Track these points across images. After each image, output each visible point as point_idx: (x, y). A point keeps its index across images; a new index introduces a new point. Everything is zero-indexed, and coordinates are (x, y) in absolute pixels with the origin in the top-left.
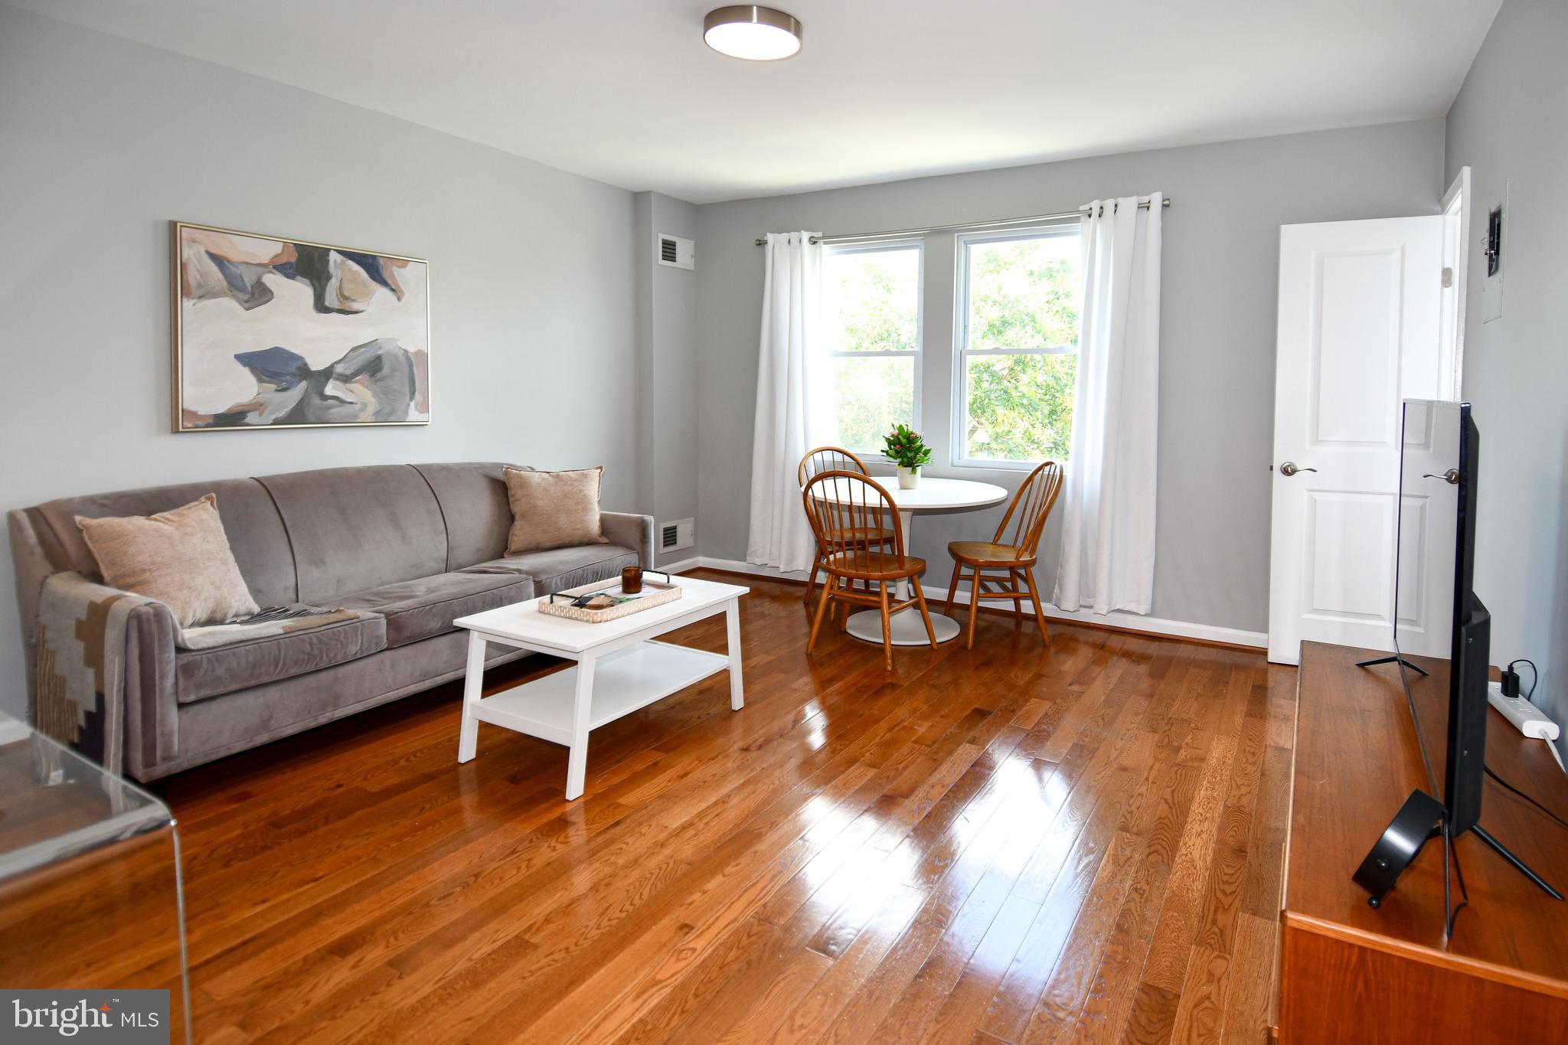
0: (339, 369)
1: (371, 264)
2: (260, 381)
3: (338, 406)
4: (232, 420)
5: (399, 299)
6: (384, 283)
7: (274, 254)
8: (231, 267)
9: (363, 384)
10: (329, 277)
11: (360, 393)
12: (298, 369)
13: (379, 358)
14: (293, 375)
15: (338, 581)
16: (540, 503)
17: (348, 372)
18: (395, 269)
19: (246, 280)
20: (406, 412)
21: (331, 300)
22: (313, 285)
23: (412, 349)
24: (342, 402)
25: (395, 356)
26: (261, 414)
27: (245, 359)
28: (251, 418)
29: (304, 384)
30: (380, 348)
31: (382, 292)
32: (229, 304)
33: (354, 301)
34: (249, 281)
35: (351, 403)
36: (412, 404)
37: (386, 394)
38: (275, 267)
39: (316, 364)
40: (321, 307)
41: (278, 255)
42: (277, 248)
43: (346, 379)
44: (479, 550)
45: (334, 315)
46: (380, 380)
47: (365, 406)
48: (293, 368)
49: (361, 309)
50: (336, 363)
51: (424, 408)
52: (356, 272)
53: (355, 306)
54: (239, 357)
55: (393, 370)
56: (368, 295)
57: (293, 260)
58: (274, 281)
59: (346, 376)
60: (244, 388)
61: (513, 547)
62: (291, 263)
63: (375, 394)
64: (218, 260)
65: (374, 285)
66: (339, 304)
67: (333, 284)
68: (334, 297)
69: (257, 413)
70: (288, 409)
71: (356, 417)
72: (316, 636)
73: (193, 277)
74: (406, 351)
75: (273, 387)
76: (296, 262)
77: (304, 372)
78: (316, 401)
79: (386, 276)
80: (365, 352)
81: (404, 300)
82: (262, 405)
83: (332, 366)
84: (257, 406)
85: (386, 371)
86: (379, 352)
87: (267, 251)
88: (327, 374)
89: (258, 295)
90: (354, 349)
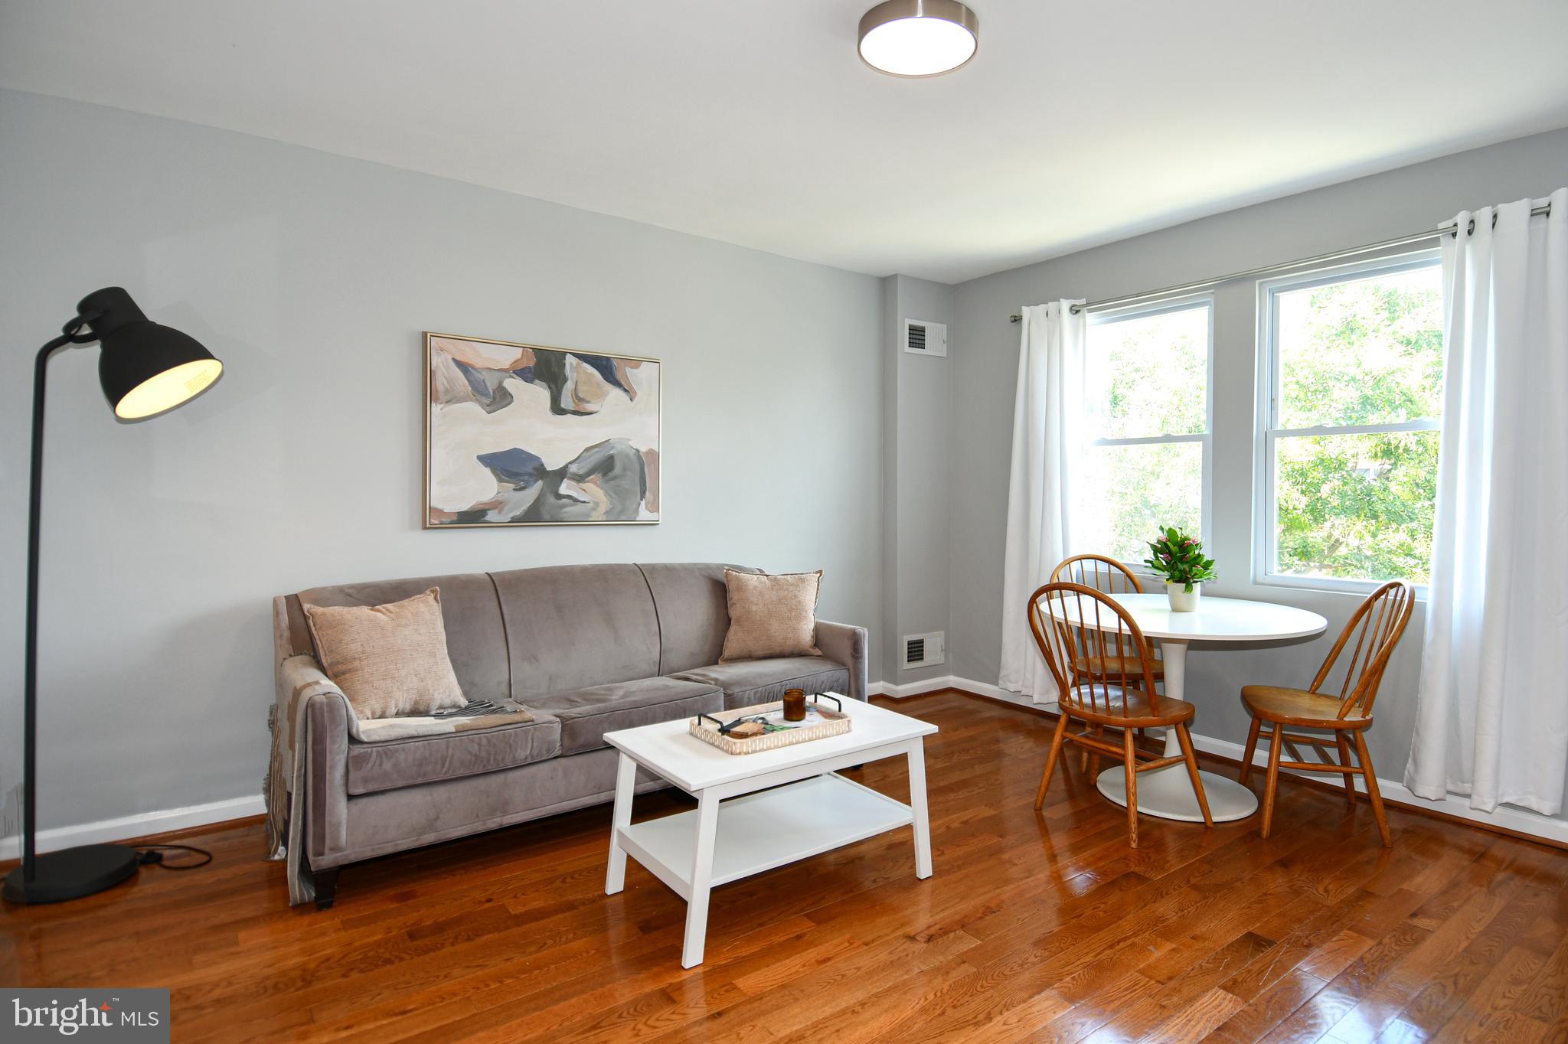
0: (573, 469)
1: (605, 366)
2: (500, 480)
3: (571, 505)
4: (473, 518)
5: (631, 400)
6: (617, 383)
7: (513, 360)
8: (476, 374)
9: (595, 483)
10: (565, 380)
11: (593, 492)
12: (535, 469)
13: (611, 458)
14: (531, 475)
15: (550, 678)
16: (754, 608)
17: (581, 472)
18: (628, 369)
19: (488, 385)
20: (637, 511)
21: (566, 402)
22: (550, 388)
23: (643, 449)
24: (576, 501)
25: (627, 456)
26: (500, 513)
27: (488, 460)
28: (491, 516)
29: (540, 483)
30: (613, 448)
31: (615, 392)
32: (473, 408)
33: (588, 402)
34: (491, 386)
35: (584, 502)
36: (643, 503)
37: (619, 494)
38: (514, 372)
39: (552, 464)
40: (557, 409)
41: (519, 360)
42: (517, 353)
43: (580, 478)
44: (692, 654)
45: (569, 416)
46: (613, 479)
47: (597, 504)
48: (529, 469)
49: (595, 410)
50: (571, 463)
51: (654, 507)
52: (591, 374)
53: (590, 407)
54: (481, 458)
55: (625, 469)
56: (602, 396)
57: (532, 364)
58: (513, 384)
59: (580, 476)
60: (485, 487)
61: (727, 653)
62: (530, 368)
63: (607, 493)
64: (463, 366)
65: (608, 386)
66: (573, 405)
67: (569, 386)
68: (570, 400)
69: (497, 510)
70: (525, 507)
71: (589, 515)
72: (486, 737)
73: (440, 383)
74: (637, 450)
75: (512, 486)
76: (535, 367)
77: (540, 472)
78: (551, 499)
79: (619, 377)
80: (597, 452)
81: (635, 400)
82: (501, 503)
83: (566, 466)
84: (497, 505)
85: (617, 470)
86: (611, 452)
87: (509, 357)
88: (562, 474)
89: (499, 399)
90: (587, 450)
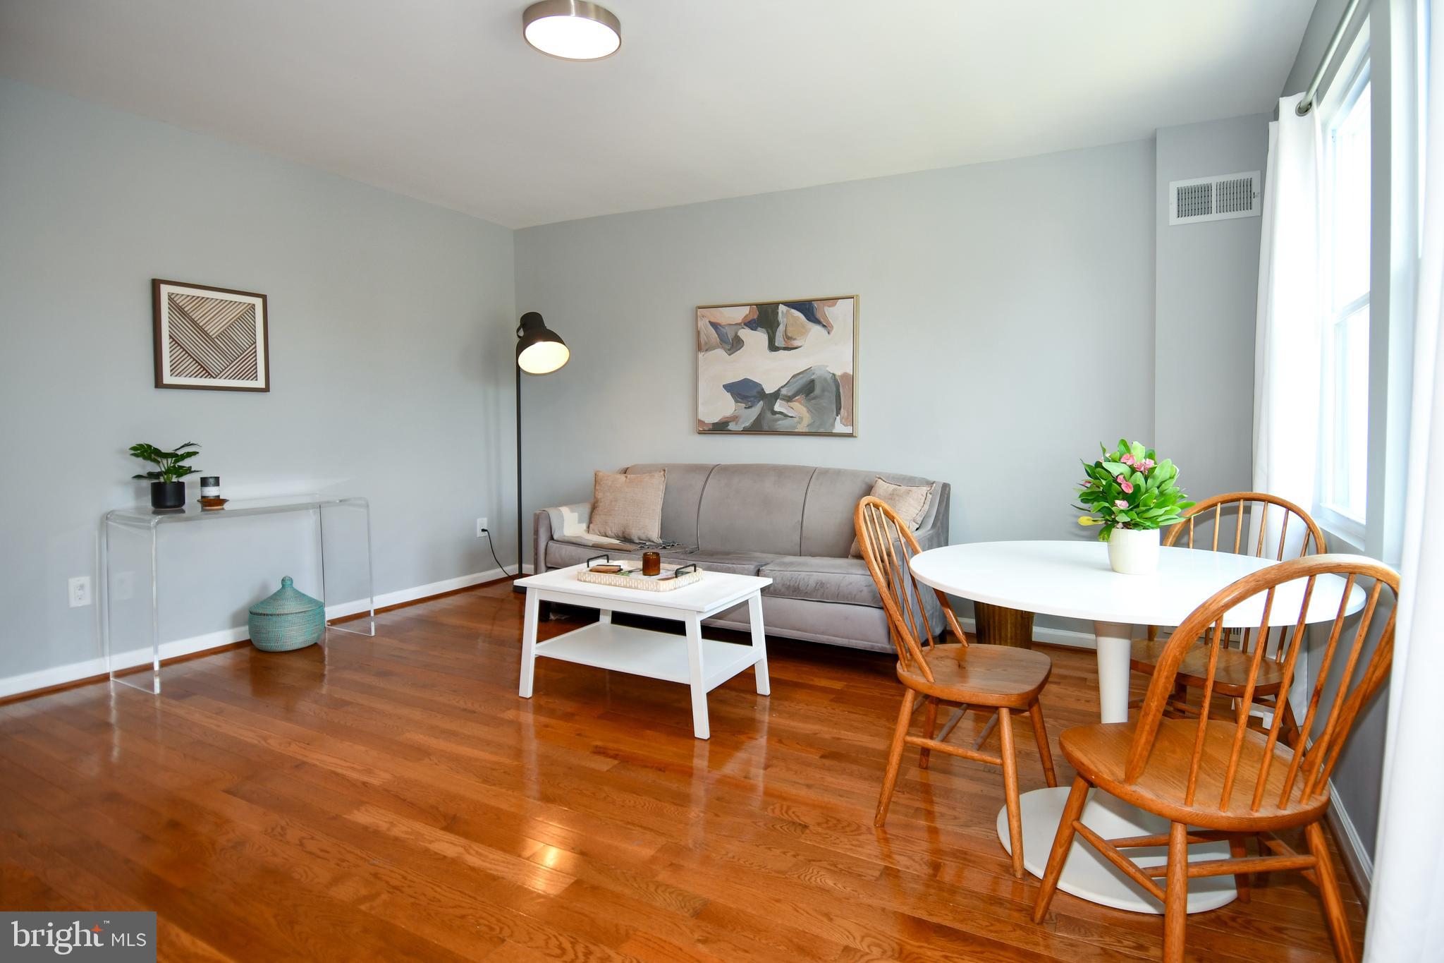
0: (784, 392)
1: (807, 308)
2: (736, 401)
3: (783, 419)
4: (720, 428)
5: (829, 333)
6: (817, 321)
7: (743, 317)
8: (722, 329)
9: (800, 403)
10: (778, 324)
11: (798, 411)
12: (758, 392)
13: (813, 381)
14: (755, 397)
17: (790, 394)
18: (826, 309)
19: (729, 336)
20: (833, 425)
21: (779, 341)
22: (768, 333)
23: (838, 373)
24: (786, 416)
25: (825, 380)
26: (736, 424)
27: (729, 388)
28: (732, 426)
29: (761, 403)
30: (814, 374)
31: (816, 329)
32: (720, 353)
33: (795, 339)
34: (730, 336)
35: (792, 417)
36: (838, 418)
37: (818, 412)
38: (745, 324)
39: (769, 389)
40: (773, 347)
41: (747, 315)
42: (746, 310)
43: (789, 399)
45: (781, 351)
46: (814, 398)
47: (801, 419)
48: (754, 393)
49: (799, 345)
50: (782, 387)
51: (851, 421)
52: (798, 317)
53: (796, 343)
54: (725, 386)
55: (823, 390)
56: (804, 333)
57: (756, 317)
58: (745, 334)
59: (789, 397)
60: (725, 406)
62: (754, 320)
63: (809, 411)
64: (715, 325)
65: (810, 325)
66: (784, 343)
67: (781, 328)
68: (782, 339)
69: (734, 423)
70: (752, 421)
71: (795, 427)
73: (703, 338)
74: (834, 375)
75: (744, 405)
76: (758, 318)
77: (761, 395)
78: (769, 415)
79: (819, 316)
80: (801, 378)
81: (832, 333)
82: (737, 417)
83: (779, 390)
84: (735, 418)
85: (817, 391)
86: (812, 377)
87: (740, 314)
88: (776, 395)
89: (735, 344)
90: (794, 377)
